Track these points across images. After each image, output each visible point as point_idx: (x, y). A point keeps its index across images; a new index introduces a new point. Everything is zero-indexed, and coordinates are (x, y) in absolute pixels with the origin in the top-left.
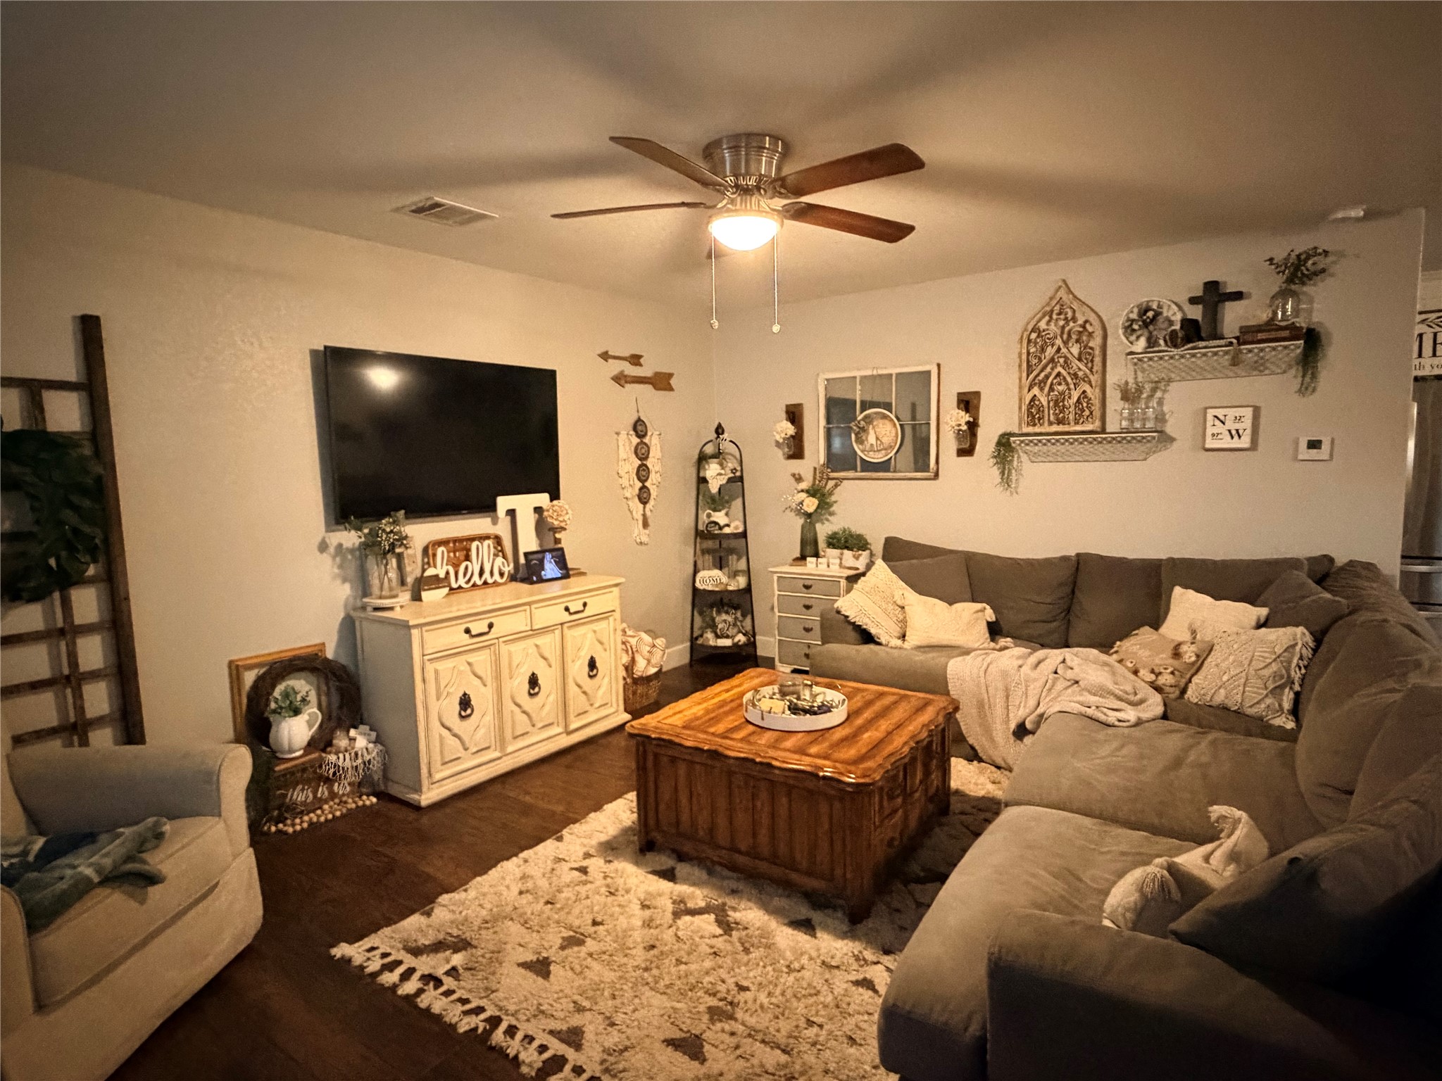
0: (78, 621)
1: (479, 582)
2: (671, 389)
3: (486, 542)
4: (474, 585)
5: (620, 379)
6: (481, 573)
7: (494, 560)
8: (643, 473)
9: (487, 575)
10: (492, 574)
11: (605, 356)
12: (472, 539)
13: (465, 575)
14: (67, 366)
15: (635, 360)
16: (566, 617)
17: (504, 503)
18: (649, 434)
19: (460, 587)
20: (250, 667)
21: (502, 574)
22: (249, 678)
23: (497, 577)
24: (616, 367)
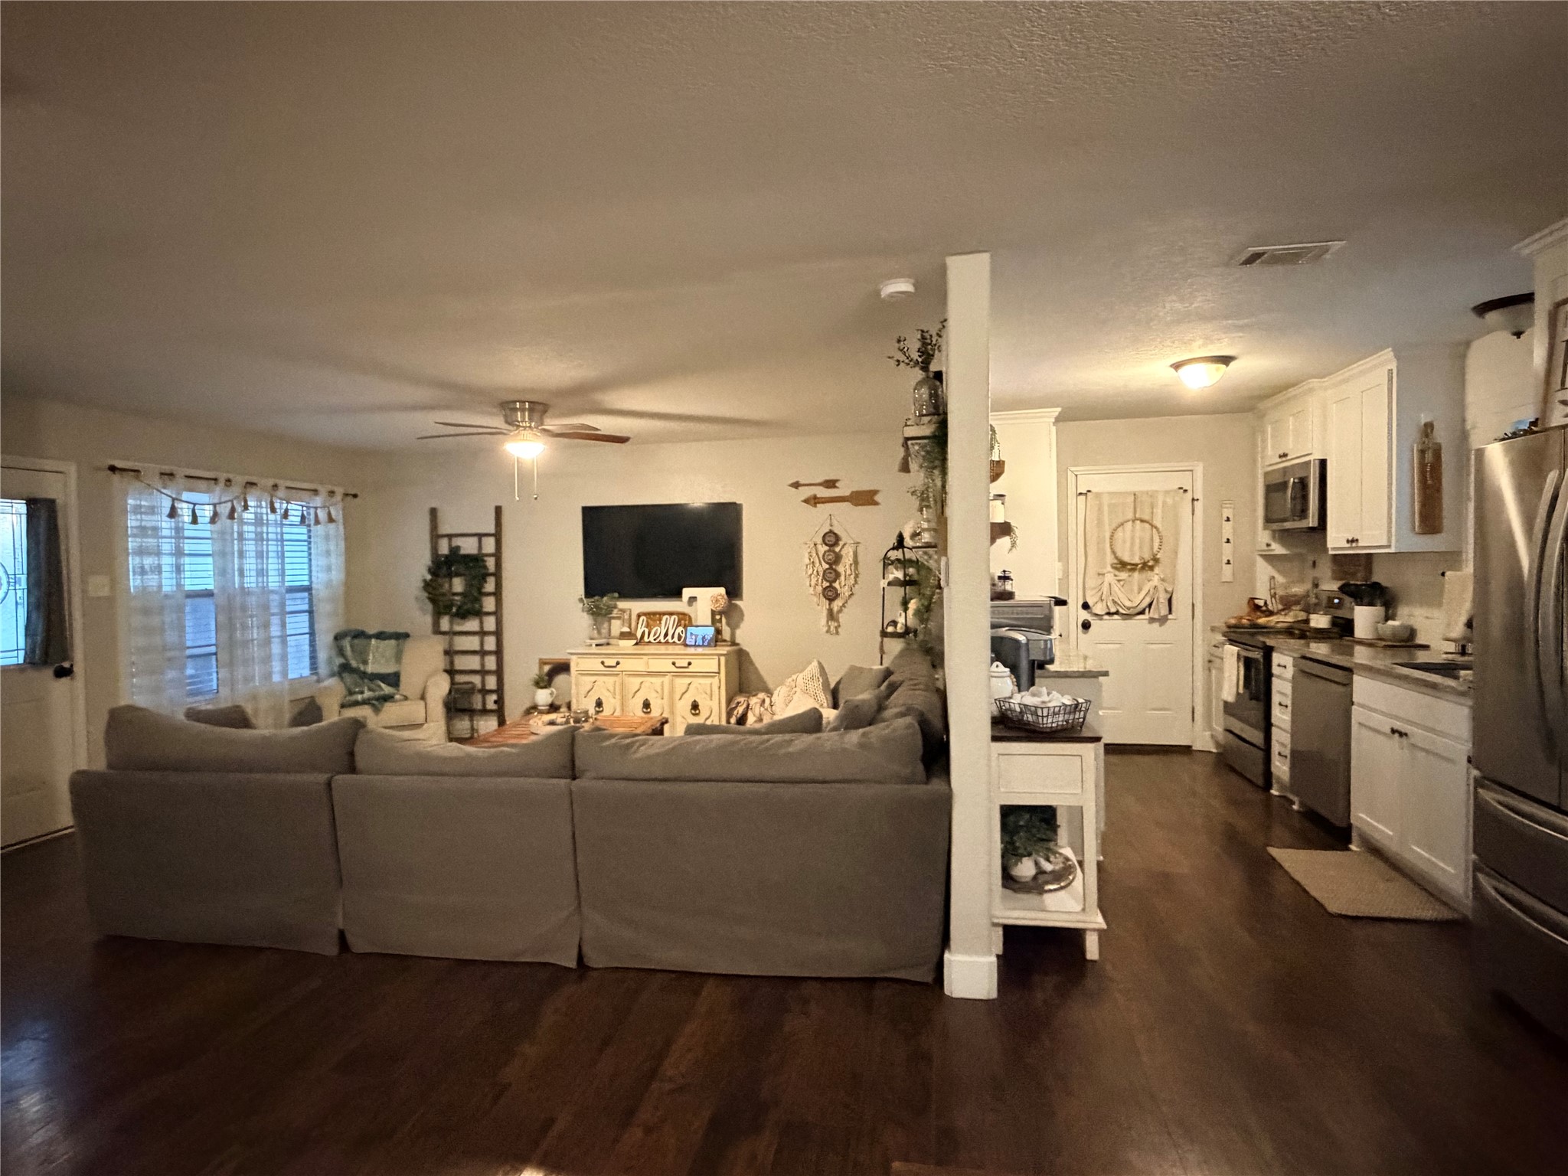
0: (485, 629)
1: (663, 641)
2: (876, 504)
3: (673, 617)
4: (660, 642)
5: (814, 501)
6: (666, 635)
7: (676, 628)
8: (831, 574)
9: (669, 637)
10: (673, 637)
11: (796, 485)
12: (664, 614)
13: (654, 635)
14: (492, 529)
15: (831, 484)
16: (674, 669)
17: (687, 592)
18: (841, 543)
19: (650, 642)
20: (546, 663)
21: (679, 638)
22: (547, 668)
23: (676, 639)
24: (807, 492)
